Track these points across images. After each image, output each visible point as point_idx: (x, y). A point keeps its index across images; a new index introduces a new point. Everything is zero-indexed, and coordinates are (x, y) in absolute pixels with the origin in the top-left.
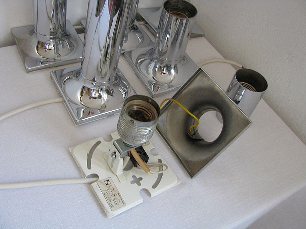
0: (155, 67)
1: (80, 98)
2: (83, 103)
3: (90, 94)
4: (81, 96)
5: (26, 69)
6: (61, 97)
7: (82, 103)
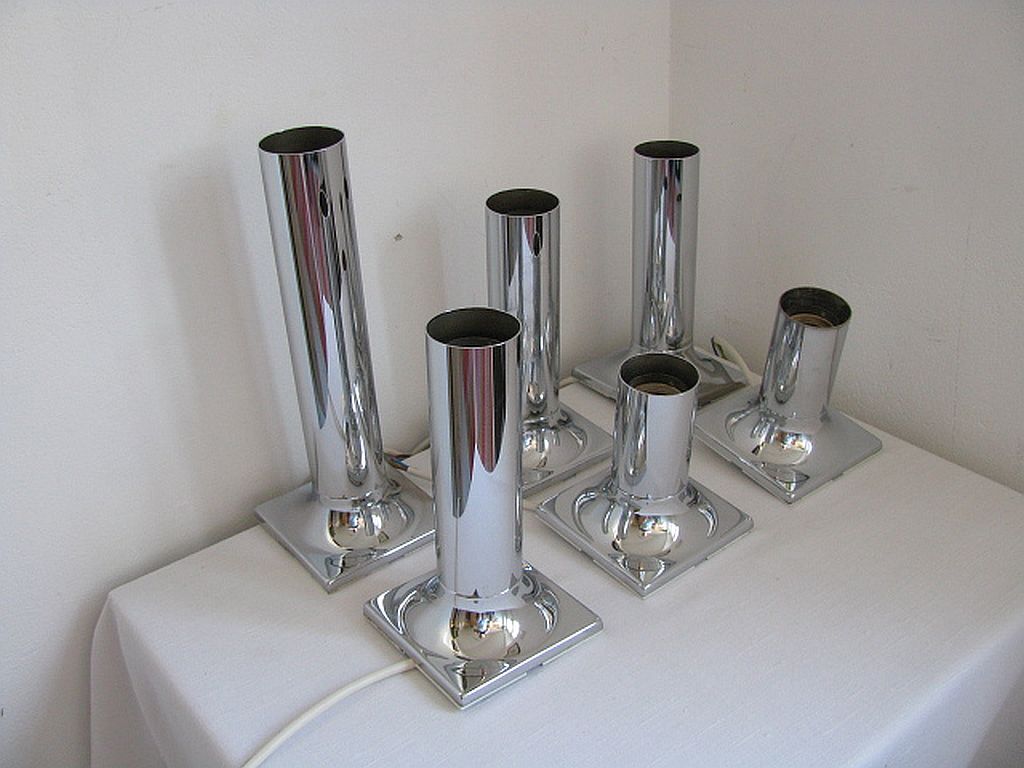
0: (624, 518)
1: (453, 642)
2: (463, 652)
3: (475, 628)
4: (454, 637)
5: (324, 586)
6: (408, 657)
7: (460, 654)
